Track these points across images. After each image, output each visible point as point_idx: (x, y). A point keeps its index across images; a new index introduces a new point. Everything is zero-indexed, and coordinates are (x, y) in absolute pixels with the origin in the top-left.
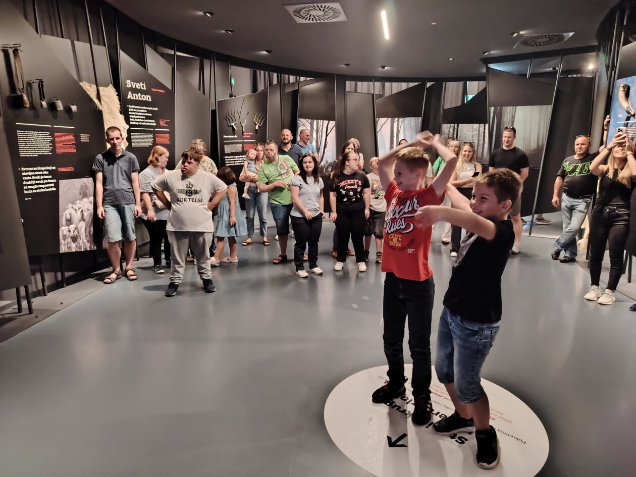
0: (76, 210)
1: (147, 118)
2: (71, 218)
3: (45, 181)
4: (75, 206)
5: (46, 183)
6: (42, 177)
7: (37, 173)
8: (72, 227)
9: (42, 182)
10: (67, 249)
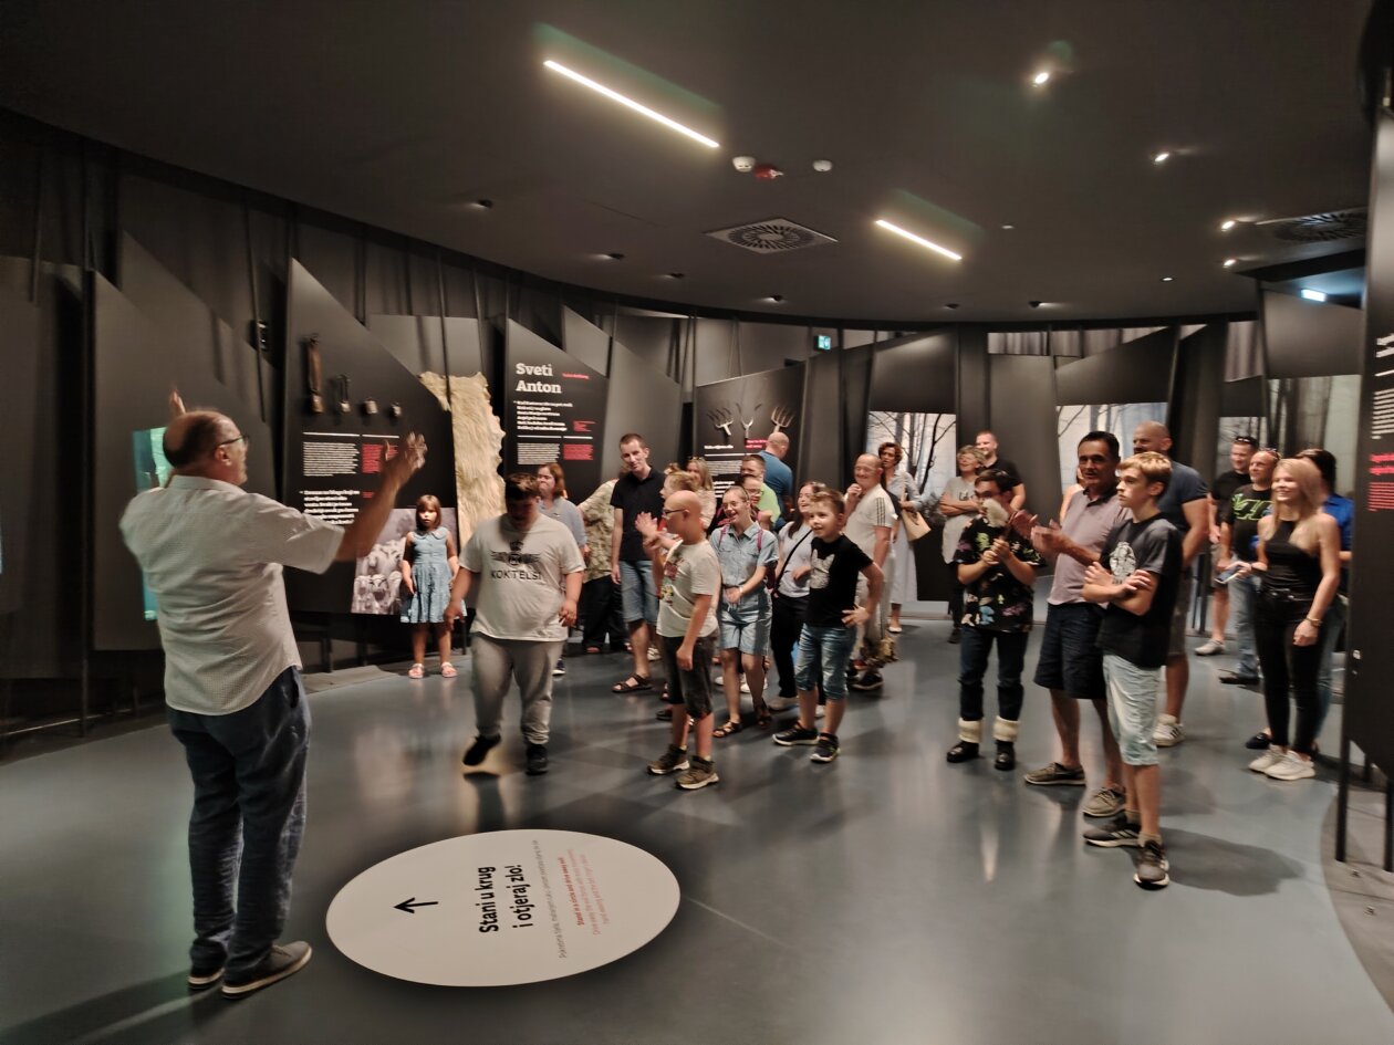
0: (387, 553)
1: (550, 419)
2: (377, 565)
3: (342, 510)
4: (385, 548)
5: (342, 513)
6: (336, 505)
7: (327, 499)
8: (377, 578)
9: (334, 510)
10: (364, 609)
